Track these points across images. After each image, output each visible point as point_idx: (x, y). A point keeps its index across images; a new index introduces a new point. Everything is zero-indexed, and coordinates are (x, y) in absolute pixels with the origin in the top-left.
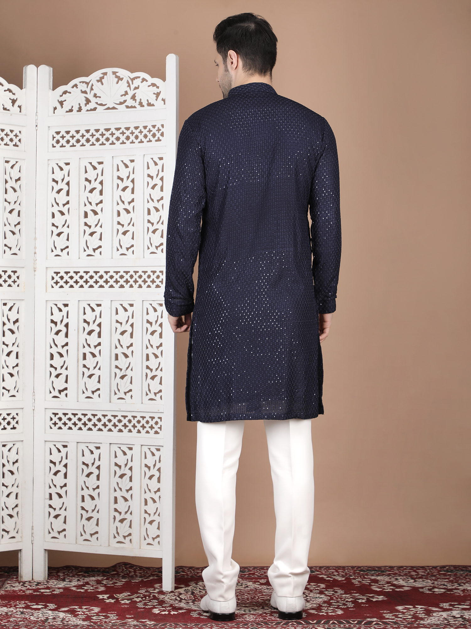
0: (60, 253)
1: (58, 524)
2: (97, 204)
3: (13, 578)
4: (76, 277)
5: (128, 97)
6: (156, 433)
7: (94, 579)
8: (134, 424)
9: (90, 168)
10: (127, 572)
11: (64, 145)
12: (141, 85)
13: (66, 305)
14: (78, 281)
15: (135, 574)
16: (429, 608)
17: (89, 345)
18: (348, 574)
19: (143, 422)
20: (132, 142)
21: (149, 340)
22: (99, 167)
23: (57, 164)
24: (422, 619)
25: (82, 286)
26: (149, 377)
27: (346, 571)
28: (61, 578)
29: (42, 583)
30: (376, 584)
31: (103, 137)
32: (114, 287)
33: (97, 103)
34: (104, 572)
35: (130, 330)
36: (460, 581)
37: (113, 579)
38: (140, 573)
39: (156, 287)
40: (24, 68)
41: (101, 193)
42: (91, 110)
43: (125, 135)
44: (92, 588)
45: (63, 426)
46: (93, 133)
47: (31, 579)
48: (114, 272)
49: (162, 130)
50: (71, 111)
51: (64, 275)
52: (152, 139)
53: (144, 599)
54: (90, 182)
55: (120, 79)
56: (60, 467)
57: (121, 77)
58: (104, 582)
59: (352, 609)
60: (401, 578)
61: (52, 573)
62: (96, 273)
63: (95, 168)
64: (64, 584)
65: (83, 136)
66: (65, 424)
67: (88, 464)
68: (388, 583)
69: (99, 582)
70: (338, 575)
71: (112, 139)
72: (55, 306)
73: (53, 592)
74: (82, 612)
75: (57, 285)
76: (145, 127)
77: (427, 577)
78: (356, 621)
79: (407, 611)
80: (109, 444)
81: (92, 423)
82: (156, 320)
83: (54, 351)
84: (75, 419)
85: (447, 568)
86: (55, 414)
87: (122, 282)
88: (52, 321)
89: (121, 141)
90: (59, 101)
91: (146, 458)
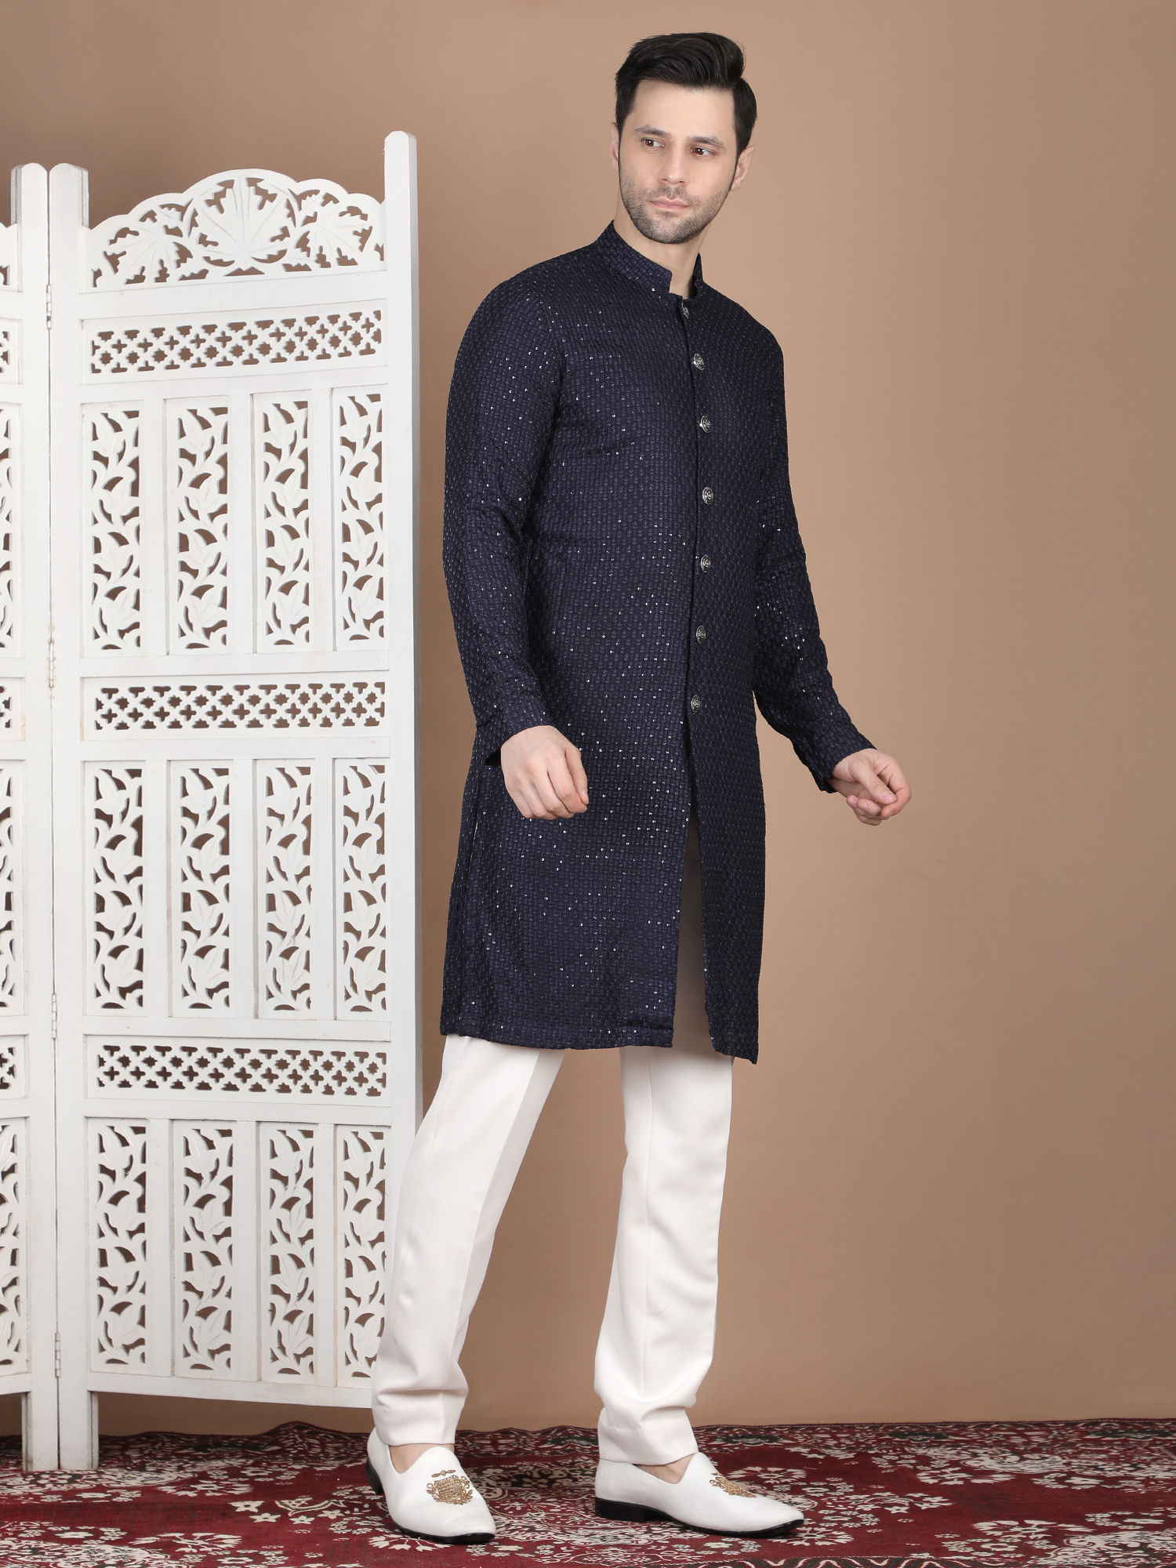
0: (116, 641)
1: (125, 1327)
2: (212, 516)
3: (8, 1465)
4: (161, 702)
5: (289, 243)
6: (373, 1092)
7: (220, 1463)
8: (317, 1071)
9: (191, 424)
10: (304, 1447)
11: (121, 366)
12: (321, 211)
13: (135, 773)
14: (166, 710)
15: (323, 1452)
16: (1060, 1525)
17: (198, 874)
18: (863, 1443)
19: (339, 1066)
20: (302, 358)
21: (351, 859)
22: (217, 422)
23: (106, 415)
24: (1042, 1553)
25: (176, 725)
26: (353, 951)
27: (858, 1435)
28: (135, 1464)
29: (84, 1477)
30: (928, 1468)
31: (224, 346)
32: (262, 726)
33: (207, 259)
34: (245, 1446)
35: (301, 833)
36: (1136, 1458)
37: (272, 1465)
38: (336, 1449)
39: (366, 725)
40: (13, 172)
41: (223, 487)
42: (193, 276)
43: (284, 340)
44: (216, 1487)
45: (132, 1080)
46: (198, 336)
47: (54, 1467)
48: (262, 687)
49: (378, 325)
50: (139, 279)
51: (130, 697)
52: (351, 347)
53: (348, 1512)
54: (192, 459)
55: (267, 197)
56: (127, 1183)
57: (269, 193)
58: (249, 1472)
59: (874, 1531)
60: (985, 1453)
61: (110, 1450)
62: (213, 689)
63: (205, 425)
64: (141, 1478)
65: (172, 343)
66: (138, 1074)
67: (200, 1175)
68: (953, 1464)
69: (233, 1472)
70: (838, 1446)
71: (250, 350)
72: (106, 775)
73: (114, 1500)
74: (193, 1547)
75: (110, 721)
76: (333, 319)
77: (1053, 1449)
78: (886, 1559)
79: (1004, 1534)
80: (254, 1124)
81: (210, 1069)
82: (369, 806)
83: (106, 888)
84: (163, 1062)
85: (1103, 1424)
86: (112, 1049)
87: (281, 712)
88: (100, 814)
89: (272, 355)
90: (109, 254)
91: (347, 1157)
